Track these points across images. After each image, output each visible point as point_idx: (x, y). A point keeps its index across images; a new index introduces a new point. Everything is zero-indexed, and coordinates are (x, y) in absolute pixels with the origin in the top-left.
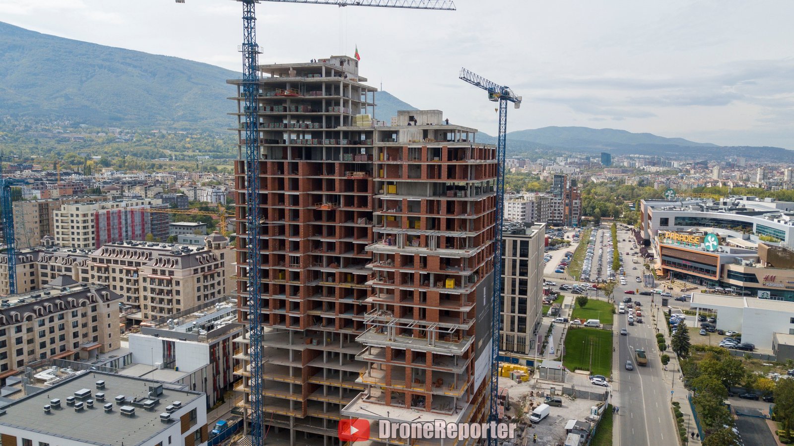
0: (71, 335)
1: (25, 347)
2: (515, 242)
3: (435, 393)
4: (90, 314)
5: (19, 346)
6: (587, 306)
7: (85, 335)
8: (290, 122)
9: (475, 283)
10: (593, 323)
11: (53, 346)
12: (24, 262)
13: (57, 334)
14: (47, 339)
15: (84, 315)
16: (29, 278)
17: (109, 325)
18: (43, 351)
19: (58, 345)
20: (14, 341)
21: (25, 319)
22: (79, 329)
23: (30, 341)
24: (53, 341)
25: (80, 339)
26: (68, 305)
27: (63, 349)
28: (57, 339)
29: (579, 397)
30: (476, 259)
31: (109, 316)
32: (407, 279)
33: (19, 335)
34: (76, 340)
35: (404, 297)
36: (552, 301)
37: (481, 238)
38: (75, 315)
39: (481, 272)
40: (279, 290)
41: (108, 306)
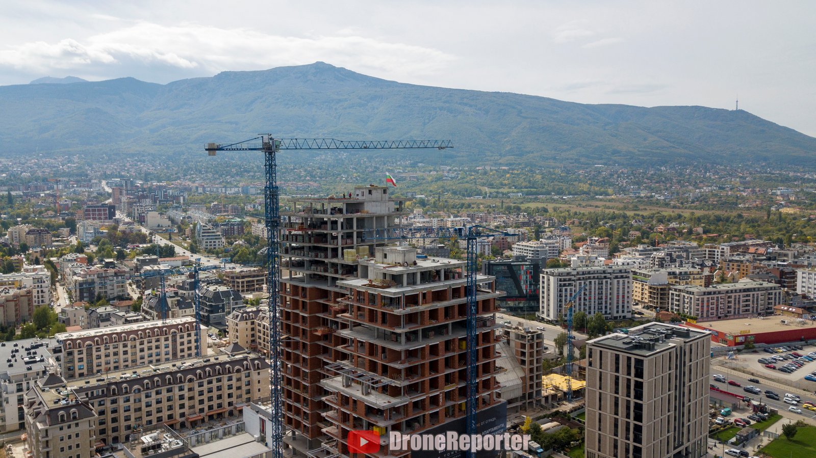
0: (226, 395)
1: (187, 403)
2: (629, 359)
4: (244, 379)
5: (182, 402)
7: (240, 397)
11: (211, 403)
13: (215, 394)
14: (205, 397)
15: (239, 380)
17: (259, 390)
18: (201, 406)
19: (215, 403)
20: (177, 397)
21: (187, 381)
22: (233, 391)
23: (191, 398)
24: (210, 399)
25: (234, 399)
26: (225, 371)
27: (220, 406)
28: (215, 398)
30: (410, 409)
31: (259, 382)
32: (345, 418)
33: (181, 393)
34: (230, 400)
35: (345, 434)
36: (755, 422)
37: (427, 385)
38: (230, 379)
39: (428, 419)
40: (297, 399)
41: (259, 373)
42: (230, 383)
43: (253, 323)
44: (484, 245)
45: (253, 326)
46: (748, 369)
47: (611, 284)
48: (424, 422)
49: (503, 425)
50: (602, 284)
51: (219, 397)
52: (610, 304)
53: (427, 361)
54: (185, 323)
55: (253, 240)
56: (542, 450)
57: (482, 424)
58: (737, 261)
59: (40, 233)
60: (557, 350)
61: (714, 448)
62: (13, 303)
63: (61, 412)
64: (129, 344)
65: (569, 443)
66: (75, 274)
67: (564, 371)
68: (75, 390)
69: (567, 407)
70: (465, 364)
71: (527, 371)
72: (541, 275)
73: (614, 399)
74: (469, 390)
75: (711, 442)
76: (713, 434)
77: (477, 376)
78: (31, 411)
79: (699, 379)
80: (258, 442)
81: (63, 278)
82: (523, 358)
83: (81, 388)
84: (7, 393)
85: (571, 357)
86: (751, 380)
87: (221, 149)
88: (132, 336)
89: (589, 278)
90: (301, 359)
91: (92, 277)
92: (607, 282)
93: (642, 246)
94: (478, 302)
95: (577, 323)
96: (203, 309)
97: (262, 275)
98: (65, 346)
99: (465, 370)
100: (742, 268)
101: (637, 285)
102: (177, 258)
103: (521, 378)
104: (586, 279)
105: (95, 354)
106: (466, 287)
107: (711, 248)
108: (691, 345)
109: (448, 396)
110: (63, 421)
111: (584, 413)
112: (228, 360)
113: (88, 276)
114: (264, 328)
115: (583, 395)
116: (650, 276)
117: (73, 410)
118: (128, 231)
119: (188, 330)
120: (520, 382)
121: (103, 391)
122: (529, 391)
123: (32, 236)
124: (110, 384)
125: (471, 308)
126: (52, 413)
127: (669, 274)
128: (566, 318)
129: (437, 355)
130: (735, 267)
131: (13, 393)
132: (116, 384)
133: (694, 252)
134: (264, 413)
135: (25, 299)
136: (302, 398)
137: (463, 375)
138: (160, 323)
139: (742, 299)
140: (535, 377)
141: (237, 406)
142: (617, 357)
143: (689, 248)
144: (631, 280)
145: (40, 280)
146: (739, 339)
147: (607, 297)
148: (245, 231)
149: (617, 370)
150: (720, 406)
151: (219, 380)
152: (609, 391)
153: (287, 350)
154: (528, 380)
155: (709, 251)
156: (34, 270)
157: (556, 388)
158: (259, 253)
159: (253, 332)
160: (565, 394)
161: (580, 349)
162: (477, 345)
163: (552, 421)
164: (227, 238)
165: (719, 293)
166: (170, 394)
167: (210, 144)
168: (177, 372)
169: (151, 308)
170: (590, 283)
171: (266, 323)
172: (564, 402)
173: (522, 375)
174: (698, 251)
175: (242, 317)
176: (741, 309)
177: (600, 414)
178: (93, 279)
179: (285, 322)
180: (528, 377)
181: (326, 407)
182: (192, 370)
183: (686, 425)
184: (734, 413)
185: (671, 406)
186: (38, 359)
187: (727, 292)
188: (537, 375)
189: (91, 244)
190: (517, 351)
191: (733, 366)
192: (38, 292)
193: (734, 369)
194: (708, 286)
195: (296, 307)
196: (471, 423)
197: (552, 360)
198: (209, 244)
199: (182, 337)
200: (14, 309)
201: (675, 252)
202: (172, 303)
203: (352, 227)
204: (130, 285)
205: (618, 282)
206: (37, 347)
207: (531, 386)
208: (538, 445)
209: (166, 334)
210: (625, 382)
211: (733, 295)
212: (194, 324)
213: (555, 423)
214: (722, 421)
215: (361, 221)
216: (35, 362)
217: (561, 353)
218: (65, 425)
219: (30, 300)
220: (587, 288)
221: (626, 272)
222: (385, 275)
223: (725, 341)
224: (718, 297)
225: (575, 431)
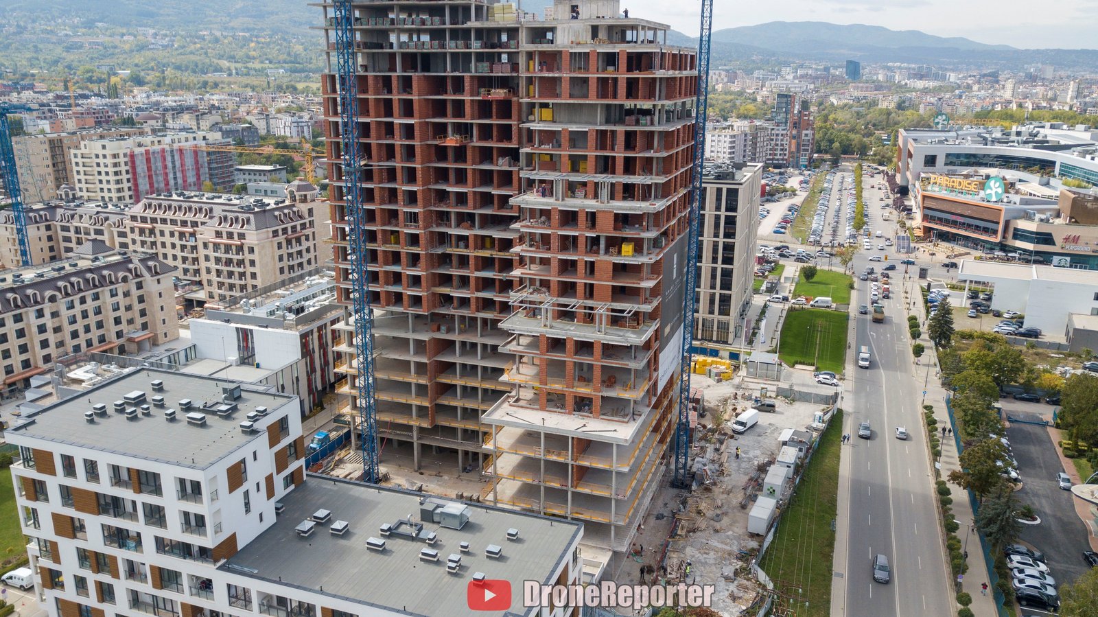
0: (112, 321)
1: (52, 338)
2: (719, 191)
3: (605, 394)
4: (135, 293)
5: (43, 336)
6: (815, 279)
7: (130, 322)
8: (398, 16)
9: (662, 248)
10: (822, 302)
11: (89, 336)
12: (36, 222)
13: (92, 320)
14: (79, 326)
15: (127, 295)
16: (46, 244)
17: (162, 308)
18: (75, 342)
19: (95, 334)
20: (35, 330)
21: (46, 300)
22: (121, 313)
23: (57, 330)
24: (87, 329)
25: (123, 326)
26: (103, 281)
27: (102, 339)
28: (93, 327)
29: (799, 400)
30: (665, 215)
31: (160, 295)
32: (567, 243)
33: (41, 321)
34: (119, 328)
35: (567, 266)
36: (767, 273)
37: (673, 186)
38: (114, 294)
41: (159, 281)
136: (404, 256)
141: (131, 336)
166: (20, 325)
168: (24, 288)
175: (29, 218)
182: (51, 282)
210: (713, 219)
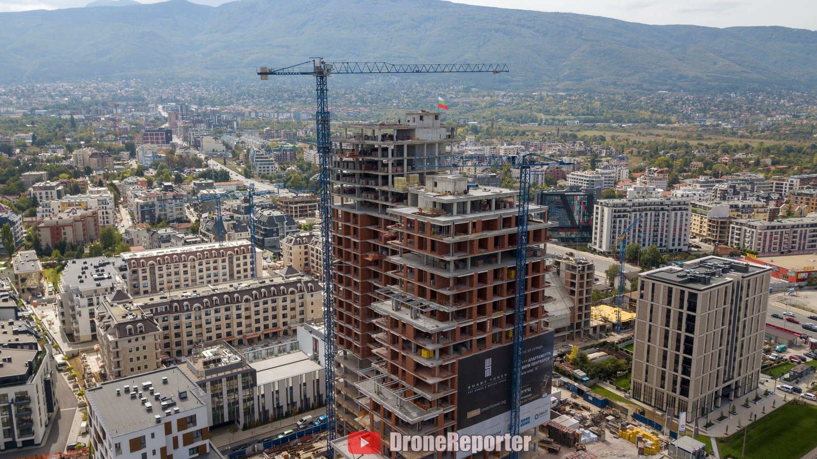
0: (281, 316)
1: (244, 322)
2: (682, 292)
4: (298, 301)
5: (239, 320)
7: (294, 317)
11: (267, 322)
13: (270, 314)
14: (261, 317)
15: (293, 301)
17: (312, 311)
18: (257, 325)
19: (270, 322)
20: (235, 316)
21: (243, 301)
22: (288, 311)
23: (248, 317)
24: (266, 319)
25: (288, 320)
26: (280, 293)
27: (275, 325)
28: (270, 318)
30: (458, 333)
31: (312, 303)
32: (394, 340)
33: (239, 312)
34: (285, 320)
35: (394, 355)
36: (811, 359)
37: (475, 312)
38: (285, 300)
39: (475, 344)
40: (349, 320)
41: (312, 296)
42: (285, 304)
43: (306, 247)
44: (538, 175)
45: (306, 250)
46: (809, 306)
47: (668, 216)
48: (471, 347)
49: (550, 353)
50: (659, 216)
51: (275, 317)
52: (666, 236)
53: (475, 289)
54: (241, 246)
55: (305, 166)
56: (588, 378)
57: (529, 351)
58: (807, 195)
59: (102, 156)
60: (608, 281)
61: (765, 383)
62: (80, 224)
63: (129, 326)
64: (189, 264)
65: (615, 373)
66: (136, 196)
67: (614, 303)
68: (141, 306)
69: (615, 338)
70: (513, 293)
71: (576, 301)
72: (595, 206)
73: (664, 332)
74: (517, 319)
75: (763, 377)
76: (766, 369)
77: (525, 305)
78: (102, 323)
79: (755, 315)
80: (311, 360)
81: (125, 201)
82: (572, 288)
83: (146, 304)
84: (79, 307)
85: (622, 289)
86: (811, 318)
87: (273, 73)
88: (191, 257)
89: (646, 210)
90: (353, 283)
91: (152, 200)
92: (664, 214)
93: (703, 178)
94: (529, 232)
95: (630, 256)
96: (258, 232)
97: (315, 202)
98: (130, 264)
99: (513, 298)
100: (811, 201)
101: (696, 218)
102: (232, 183)
103: (570, 308)
104: (642, 211)
105: (157, 273)
106: (517, 217)
107: (779, 180)
108: (749, 280)
109: (495, 323)
110: (131, 334)
111: (632, 345)
112: (283, 282)
113: (148, 199)
114: (317, 252)
115: (633, 327)
116: (711, 209)
117: (139, 324)
118: (184, 155)
119: (244, 253)
120: (568, 312)
121: (166, 308)
122: (577, 321)
123: (95, 159)
124: (172, 302)
125: (521, 238)
126: (121, 326)
127: (731, 206)
128: (619, 250)
129: (486, 283)
130: (804, 201)
131: (84, 307)
132: (177, 301)
133: (760, 184)
134: (317, 333)
135: (92, 219)
136: (353, 320)
137: (510, 303)
138: (217, 245)
139: (808, 234)
140: (584, 308)
141: (292, 326)
142: (670, 291)
143: (755, 180)
144: (689, 212)
145: (104, 202)
146: (801, 276)
147: (663, 229)
148: (298, 157)
149: (669, 303)
150: (776, 342)
151: (274, 301)
152: (659, 323)
153: (339, 273)
154: (577, 311)
155: (777, 184)
156: (99, 192)
157: (605, 320)
158: (311, 179)
159: (306, 256)
160: (614, 325)
161: (631, 281)
162: (527, 274)
163: (599, 351)
164: (279, 164)
165: (784, 227)
166: (228, 313)
167: (262, 68)
168: (234, 293)
169: (208, 230)
170: (646, 214)
171: (319, 247)
172: (613, 333)
173: (571, 305)
174: (764, 184)
175: (296, 241)
176: (807, 244)
177: (649, 346)
178: (153, 202)
179: (337, 247)
180: (577, 307)
181: (376, 329)
182: (248, 291)
183: (738, 360)
184: (789, 350)
185: (723, 340)
186: (106, 276)
187: (793, 227)
188: (586, 306)
189: (151, 167)
190: (567, 281)
191: (793, 302)
192: (103, 213)
193: (793, 306)
194: (773, 220)
195: (348, 233)
196: (518, 350)
197: (603, 291)
198: (262, 169)
199: (238, 259)
200: (82, 228)
201: (739, 184)
202: (228, 226)
203: (402, 155)
204: (188, 208)
205: (676, 214)
206: (104, 265)
207: (580, 317)
208: (584, 374)
209: (223, 256)
210: (677, 315)
211: (799, 230)
212: (250, 247)
213: (602, 353)
214: (777, 357)
215: (411, 148)
216: (103, 279)
217: (612, 285)
218: (133, 338)
219: (96, 221)
220: (643, 220)
221: (685, 204)
222: (435, 203)
223: (786, 277)
224: (782, 232)
225: (622, 361)
